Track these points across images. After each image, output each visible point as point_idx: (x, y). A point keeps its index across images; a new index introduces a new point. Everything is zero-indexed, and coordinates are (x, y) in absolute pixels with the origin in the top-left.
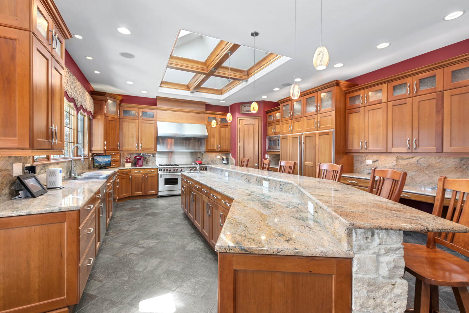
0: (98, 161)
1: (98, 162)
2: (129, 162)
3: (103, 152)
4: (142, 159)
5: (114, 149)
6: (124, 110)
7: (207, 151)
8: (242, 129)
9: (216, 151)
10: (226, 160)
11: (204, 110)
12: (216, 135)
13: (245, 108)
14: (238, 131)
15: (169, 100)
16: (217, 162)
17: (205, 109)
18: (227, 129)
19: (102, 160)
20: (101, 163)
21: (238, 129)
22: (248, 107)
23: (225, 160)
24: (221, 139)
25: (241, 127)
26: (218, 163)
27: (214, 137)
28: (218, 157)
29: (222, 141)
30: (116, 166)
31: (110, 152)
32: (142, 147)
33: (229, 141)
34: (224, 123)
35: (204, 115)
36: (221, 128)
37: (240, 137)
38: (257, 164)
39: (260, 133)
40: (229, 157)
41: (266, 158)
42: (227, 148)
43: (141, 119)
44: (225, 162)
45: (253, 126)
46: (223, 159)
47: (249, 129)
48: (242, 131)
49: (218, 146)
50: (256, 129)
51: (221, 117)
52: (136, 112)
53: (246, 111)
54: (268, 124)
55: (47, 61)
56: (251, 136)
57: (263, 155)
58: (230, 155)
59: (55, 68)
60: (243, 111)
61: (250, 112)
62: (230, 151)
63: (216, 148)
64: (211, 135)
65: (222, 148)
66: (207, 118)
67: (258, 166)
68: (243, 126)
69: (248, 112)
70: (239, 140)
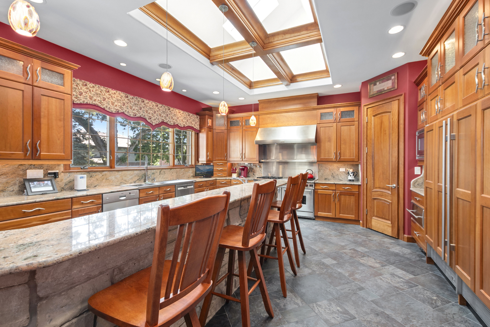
0: (199, 169)
2: (235, 173)
4: (246, 169)
5: (221, 159)
6: (231, 121)
7: (319, 160)
8: (371, 124)
10: (352, 175)
11: (315, 106)
12: (333, 137)
13: (375, 86)
14: (364, 128)
15: (271, 101)
16: (340, 177)
17: (316, 103)
18: (353, 128)
19: (203, 168)
21: (364, 124)
22: (380, 83)
23: (351, 174)
24: (342, 142)
25: (369, 121)
26: (342, 179)
27: (330, 141)
28: (342, 170)
29: (343, 146)
30: (223, 176)
32: (245, 157)
33: (355, 145)
34: (348, 119)
35: (315, 112)
36: (342, 127)
37: (368, 137)
38: (395, 184)
39: (402, 126)
40: (358, 170)
41: (416, 173)
42: (353, 156)
43: (244, 128)
44: (351, 177)
45: (389, 115)
46: (348, 173)
47: (382, 123)
48: (371, 129)
49: (336, 154)
50: (393, 120)
51: (341, 110)
52: (240, 121)
53: (377, 91)
54: (420, 105)
55: (23, 91)
56: (385, 134)
57: (409, 169)
58: (358, 166)
59: (42, 95)
60: (372, 93)
61: (383, 92)
62: (357, 160)
63: (333, 157)
64: (325, 139)
65: (344, 157)
66: (319, 114)
67: (398, 188)
68: (373, 117)
69: (380, 92)
70: (365, 143)
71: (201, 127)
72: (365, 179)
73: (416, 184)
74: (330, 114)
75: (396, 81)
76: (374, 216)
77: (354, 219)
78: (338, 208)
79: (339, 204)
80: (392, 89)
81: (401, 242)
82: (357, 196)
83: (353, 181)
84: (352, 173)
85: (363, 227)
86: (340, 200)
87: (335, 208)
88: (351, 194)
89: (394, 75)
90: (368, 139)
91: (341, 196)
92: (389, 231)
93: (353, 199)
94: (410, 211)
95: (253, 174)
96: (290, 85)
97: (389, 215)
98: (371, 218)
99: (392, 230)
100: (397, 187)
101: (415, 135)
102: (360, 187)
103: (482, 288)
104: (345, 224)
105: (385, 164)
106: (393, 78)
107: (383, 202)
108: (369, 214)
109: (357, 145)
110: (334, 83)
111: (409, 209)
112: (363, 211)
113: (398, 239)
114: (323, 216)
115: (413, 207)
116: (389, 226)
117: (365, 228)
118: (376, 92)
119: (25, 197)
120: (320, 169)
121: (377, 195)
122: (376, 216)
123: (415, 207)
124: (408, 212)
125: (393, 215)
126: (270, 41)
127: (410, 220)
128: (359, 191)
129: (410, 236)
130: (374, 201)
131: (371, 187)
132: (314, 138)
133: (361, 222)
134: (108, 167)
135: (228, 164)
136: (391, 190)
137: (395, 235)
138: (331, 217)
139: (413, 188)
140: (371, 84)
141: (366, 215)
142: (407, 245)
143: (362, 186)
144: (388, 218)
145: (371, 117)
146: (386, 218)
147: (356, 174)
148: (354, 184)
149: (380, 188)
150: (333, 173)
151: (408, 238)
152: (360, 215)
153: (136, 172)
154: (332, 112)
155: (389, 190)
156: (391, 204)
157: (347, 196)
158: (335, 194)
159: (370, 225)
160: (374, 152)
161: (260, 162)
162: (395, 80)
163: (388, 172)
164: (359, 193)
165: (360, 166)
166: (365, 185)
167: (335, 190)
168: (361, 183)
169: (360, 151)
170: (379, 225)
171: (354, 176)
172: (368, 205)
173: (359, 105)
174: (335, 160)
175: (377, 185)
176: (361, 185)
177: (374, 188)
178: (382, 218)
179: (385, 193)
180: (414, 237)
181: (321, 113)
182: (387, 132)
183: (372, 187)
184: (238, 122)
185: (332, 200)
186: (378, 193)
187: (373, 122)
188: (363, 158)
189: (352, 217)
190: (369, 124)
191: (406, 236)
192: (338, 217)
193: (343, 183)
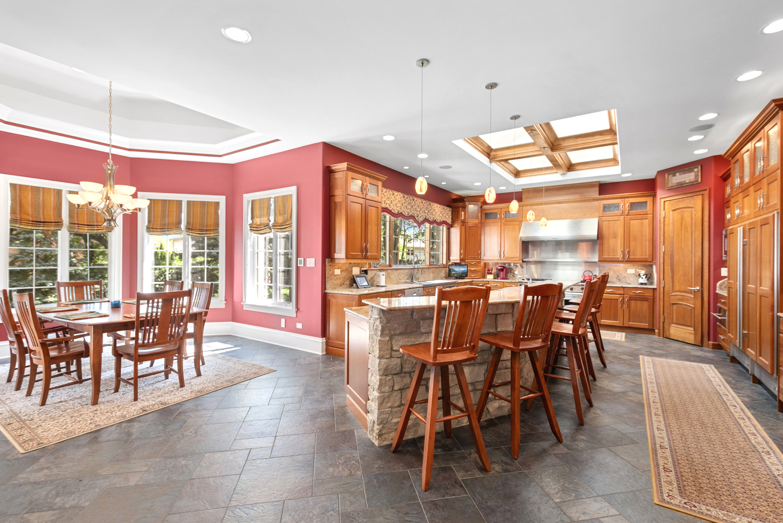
1: (455, 271)
2: (491, 273)
3: (459, 262)
4: (505, 270)
5: (474, 258)
6: (485, 213)
7: (601, 260)
8: (670, 219)
9: (620, 260)
10: (644, 277)
11: (597, 196)
12: (620, 233)
13: (674, 177)
14: (660, 224)
15: (538, 190)
16: (629, 279)
17: (598, 193)
18: (646, 222)
19: (458, 269)
20: (457, 271)
21: (660, 219)
22: (680, 175)
23: (642, 276)
24: (631, 239)
25: (667, 216)
26: (630, 282)
27: (615, 237)
28: (631, 271)
29: (632, 243)
30: (476, 277)
31: (471, 262)
32: (504, 256)
33: (649, 242)
34: (639, 211)
35: (596, 203)
36: (631, 221)
37: (665, 234)
38: (698, 286)
39: (706, 224)
40: (652, 272)
41: (722, 275)
42: (646, 255)
43: (503, 221)
44: (643, 280)
45: (692, 211)
46: (639, 275)
47: (682, 218)
48: (669, 224)
49: (623, 252)
50: (696, 216)
51: (631, 201)
52: (498, 213)
53: (677, 183)
54: (726, 203)
55: (361, 204)
56: (687, 231)
57: (715, 270)
58: (653, 267)
59: (369, 206)
60: (670, 185)
61: (684, 185)
62: (651, 260)
63: (620, 256)
64: (609, 234)
65: (633, 255)
66: (602, 206)
67: (702, 291)
68: (671, 212)
69: (680, 185)
70: (662, 240)
71: (453, 221)
72: (662, 282)
73: (723, 286)
74: (617, 206)
75: (700, 174)
76: (672, 323)
77: (647, 327)
78: (627, 315)
79: (628, 310)
80: (695, 183)
81: (705, 348)
82: (652, 301)
83: (645, 284)
84: (644, 275)
85: (659, 336)
86: (629, 306)
87: (622, 315)
88: (642, 299)
89: (697, 167)
90: (666, 236)
91: (631, 301)
92: (691, 339)
93: (645, 305)
94: (715, 314)
95: (513, 276)
96: (566, 174)
97: (691, 321)
98: (670, 326)
99: (695, 338)
100: (700, 290)
101: (722, 234)
102: (655, 291)
103: (760, 356)
104: (636, 333)
105: (687, 264)
106: (696, 170)
107: (684, 306)
108: (666, 321)
109: (651, 242)
110: (623, 172)
111: (714, 313)
112: (659, 319)
113: (702, 346)
114: (608, 324)
115: (720, 310)
116: (691, 333)
117: (661, 338)
118: (675, 184)
119: (355, 290)
120: (601, 271)
121: (677, 299)
122: (676, 324)
123: (722, 310)
124: (714, 316)
125: (696, 320)
126: (560, 143)
127: (715, 326)
128: (653, 296)
129: (716, 343)
130: (672, 307)
131: (669, 290)
132: (596, 234)
133: (656, 331)
134: (387, 265)
135: (482, 264)
136: (693, 294)
137: (698, 343)
138: (618, 325)
139: (719, 290)
140: (668, 175)
141: (664, 322)
142: (713, 351)
143: (658, 289)
144: (689, 325)
145: (669, 212)
146: (688, 325)
147: (649, 277)
148: (647, 288)
149: (680, 291)
150: (619, 275)
151: (713, 344)
152: (655, 323)
153: (406, 271)
154: (619, 204)
155: (691, 293)
156: (693, 309)
157: (639, 302)
158: (623, 299)
159: (667, 333)
160: (673, 251)
161: (523, 261)
162: (698, 173)
163: (690, 273)
164: (653, 299)
165: (654, 267)
166: (662, 289)
167: (623, 294)
168: (657, 286)
169: (654, 249)
170: (679, 333)
171: (646, 279)
172: (665, 311)
173: (654, 196)
174: (623, 260)
175: (677, 288)
176: (656, 289)
177: (673, 291)
178: (683, 325)
179: (686, 297)
180: (720, 343)
181: (604, 205)
182: (689, 229)
183: (671, 291)
184: (496, 214)
185: (620, 306)
186: (679, 297)
187: (671, 218)
188: (658, 258)
189: (645, 325)
190: (667, 220)
191: (711, 342)
192: (627, 326)
193: (633, 286)
